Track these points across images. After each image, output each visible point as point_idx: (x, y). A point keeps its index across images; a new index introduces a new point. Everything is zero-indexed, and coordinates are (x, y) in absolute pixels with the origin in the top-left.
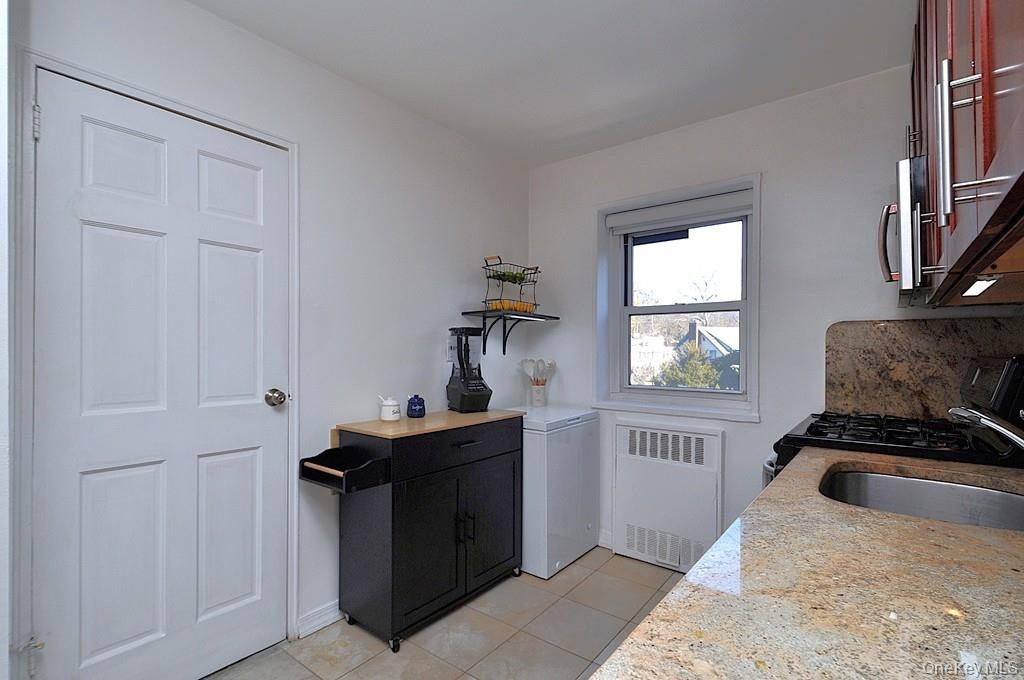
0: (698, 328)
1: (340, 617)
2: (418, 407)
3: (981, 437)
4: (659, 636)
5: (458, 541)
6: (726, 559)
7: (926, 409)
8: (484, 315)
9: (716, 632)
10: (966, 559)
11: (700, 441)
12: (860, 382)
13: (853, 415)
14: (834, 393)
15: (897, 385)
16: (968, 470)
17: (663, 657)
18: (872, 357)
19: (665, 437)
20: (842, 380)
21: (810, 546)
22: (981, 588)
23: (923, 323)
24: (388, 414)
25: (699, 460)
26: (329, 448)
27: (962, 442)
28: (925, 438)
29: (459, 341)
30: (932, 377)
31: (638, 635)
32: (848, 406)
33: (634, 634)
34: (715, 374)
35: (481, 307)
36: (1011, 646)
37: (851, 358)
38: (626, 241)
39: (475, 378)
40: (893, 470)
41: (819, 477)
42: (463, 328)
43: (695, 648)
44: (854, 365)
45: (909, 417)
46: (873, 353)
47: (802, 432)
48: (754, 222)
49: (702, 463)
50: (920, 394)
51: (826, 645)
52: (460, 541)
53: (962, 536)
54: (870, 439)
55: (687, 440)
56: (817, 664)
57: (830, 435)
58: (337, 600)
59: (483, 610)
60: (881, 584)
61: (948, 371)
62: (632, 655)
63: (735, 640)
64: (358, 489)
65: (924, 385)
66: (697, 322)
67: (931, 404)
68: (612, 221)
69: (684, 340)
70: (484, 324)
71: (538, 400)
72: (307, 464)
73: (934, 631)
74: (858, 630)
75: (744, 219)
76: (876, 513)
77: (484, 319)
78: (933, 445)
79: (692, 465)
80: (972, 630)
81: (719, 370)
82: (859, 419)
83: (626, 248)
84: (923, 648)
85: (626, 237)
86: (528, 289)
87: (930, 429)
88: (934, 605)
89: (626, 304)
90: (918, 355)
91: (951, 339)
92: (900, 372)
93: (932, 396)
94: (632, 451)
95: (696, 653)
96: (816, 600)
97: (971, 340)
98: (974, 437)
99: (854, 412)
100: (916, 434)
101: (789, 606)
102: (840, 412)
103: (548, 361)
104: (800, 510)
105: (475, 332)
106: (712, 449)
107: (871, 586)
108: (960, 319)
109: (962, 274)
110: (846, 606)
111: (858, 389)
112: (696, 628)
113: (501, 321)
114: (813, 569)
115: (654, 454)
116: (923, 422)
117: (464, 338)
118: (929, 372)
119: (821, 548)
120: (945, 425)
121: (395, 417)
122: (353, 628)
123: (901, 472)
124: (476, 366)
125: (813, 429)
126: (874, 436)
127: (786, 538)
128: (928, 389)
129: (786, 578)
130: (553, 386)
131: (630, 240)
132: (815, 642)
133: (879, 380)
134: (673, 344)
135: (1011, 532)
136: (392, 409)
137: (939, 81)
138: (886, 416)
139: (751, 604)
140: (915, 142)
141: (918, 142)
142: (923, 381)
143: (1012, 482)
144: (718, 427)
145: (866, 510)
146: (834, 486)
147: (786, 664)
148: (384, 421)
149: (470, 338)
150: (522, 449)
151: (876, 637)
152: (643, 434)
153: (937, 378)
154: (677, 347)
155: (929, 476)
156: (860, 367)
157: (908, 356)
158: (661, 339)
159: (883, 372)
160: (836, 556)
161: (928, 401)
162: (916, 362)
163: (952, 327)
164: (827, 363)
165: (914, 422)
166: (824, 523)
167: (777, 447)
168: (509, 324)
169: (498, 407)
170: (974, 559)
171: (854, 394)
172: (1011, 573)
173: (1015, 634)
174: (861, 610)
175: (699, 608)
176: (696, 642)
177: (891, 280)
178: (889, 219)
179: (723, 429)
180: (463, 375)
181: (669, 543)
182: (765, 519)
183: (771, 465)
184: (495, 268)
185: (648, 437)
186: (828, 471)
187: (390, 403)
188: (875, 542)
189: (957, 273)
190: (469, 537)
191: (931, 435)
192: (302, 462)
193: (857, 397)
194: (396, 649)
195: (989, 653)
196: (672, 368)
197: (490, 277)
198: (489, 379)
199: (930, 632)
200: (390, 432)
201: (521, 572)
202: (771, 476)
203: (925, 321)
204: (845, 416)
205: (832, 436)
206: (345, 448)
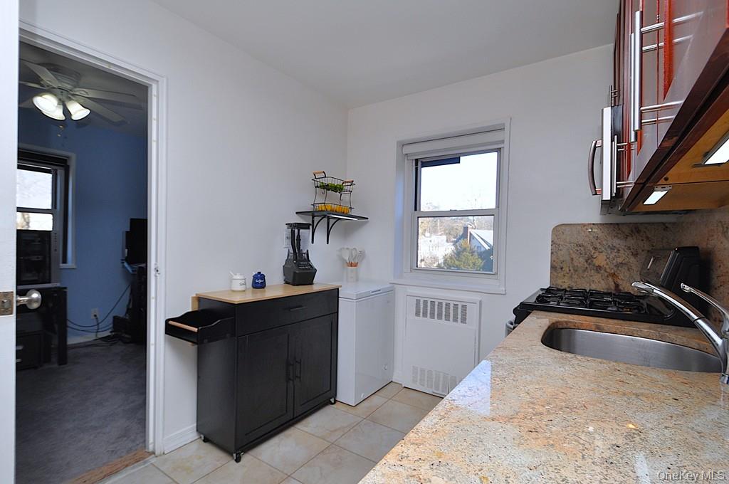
0: (469, 230)
1: (197, 437)
2: (260, 281)
3: (652, 305)
4: (407, 457)
5: (288, 379)
6: (469, 393)
7: (617, 286)
8: (313, 214)
9: (453, 453)
10: (641, 391)
11: (464, 307)
12: (574, 267)
13: (568, 289)
14: (555, 274)
15: (598, 268)
16: (644, 327)
17: (407, 476)
18: (582, 249)
19: (440, 304)
20: (561, 265)
21: (531, 383)
22: (651, 414)
23: (616, 227)
24: (237, 286)
25: (464, 320)
26: (190, 310)
27: (639, 308)
28: (616, 304)
29: (293, 233)
30: (621, 263)
31: (390, 458)
32: (565, 283)
33: (388, 456)
34: (480, 262)
35: (310, 208)
36: (673, 459)
37: (568, 249)
38: (417, 164)
39: (305, 260)
40: (593, 327)
41: (541, 332)
42: (296, 224)
43: (434, 467)
44: (570, 254)
45: (605, 291)
46: (583, 246)
47: (533, 300)
48: (505, 152)
49: (465, 322)
50: (613, 275)
51: (536, 461)
52: (290, 379)
53: (639, 375)
54: (579, 306)
55: (456, 306)
56: (528, 478)
57: (552, 303)
58: (195, 425)
59: (306, 429)
60: (580, 412)
61: (632, 259)
62: (383, 474)
63: (467, 459)
64: (209, 342)
65: (615, 269)
66: (469, 226)
67: (620, 282)
68: (408, 150)
69: (460, 239)
70: (313, 221)
71: (352, 277)
72: (171, 322)
73: (617, 449)
74: (562, 449)
75: (498, 150)
76: (579, 357)
77: (313, 218)
78: (620, 310)
79: (459, 324)
80: (645, 447)
81: (482, 259)
82: (572, 292)
83: (416, 169)
84: (609, 462)
85: (417, 161)
86: (346, 197)
87: (619, 298)
88: (618, 427)
89: (416, 210)
90: (612, 248)
91: (634, 237)
92: (600, 260)
93: (621, 276)
94: (417, 314)
95: (435, 471)
96: (531, 425)
97: (648, 238)
98: (648, 305)
99: (569, 287)
100: (610, 302)
101: (512, 430)
102: (559, 287)
103: (358, 250)
104: (526, 355)
105: (306, 226)
106: (472, 313)
107: (573, 413)
108: (641, 224)
109: (644, 184)
110: (554, 429)
111: (572, 271)
112: (438, 450)
113: (326, 219)
114: (532, 400)
115: (432, 316)
116: (614, 294)
117: (296, 231)
118: (619, 260)
119: (539, 384)
120: (629, 296)
121: (242, 288)
122: (207, 445)
123: (599, 329)
124: (305, 251)
125: (540, 298)
126: (582, 304)
127: (514, 376)
128: (618, 272)
129: (511, 407)
130: (362, 267)
131: (419, 164)
132: (527, 459)
133: (586, 265)
134: (452, 242)
135: (672, 371)
136: (240, 281)
137: (633, 31)
138: (590, 290)
139: (483, 429)
140: (615, 97)
141: (617, 97)
142: (616, 266)
143: (672, 336)
144: (477, 297)
145: (573, 355)
146: (553, 338)
147: (504, 479)
148: (233, 291)
149: (301, 231)
150: (338, 313)
151: (574, 454)
152: (425, 302)
153: (625, 264)
154: (455, 243)
155: (618, 331)
156: (574, 256)
157: (606, 249)
158: (444, 237)
159: (589, 260)
160: (549, 390)
161: (619, 281)
162: (611, 252)
163: (636, 229)
164: (552, 253)
165: (609, 294)
166: (543, 365)
167: (515, 311)
168: (332, 221)
169: (321, 282)
170: (648, 392)
171: (569, 275)
172: (671, 401)
173: (675, 449)
174: (565, 433)
175: (443, 433)
176: (436, 462)
177: (596, 194)
178: (596, 150)
179: (480, 299)
180: (296, 259)
181: (441, 379)
182: (501, 362)
183: (512, 324)
184: (321, 180)
185: (429, 304)
186: (549, 327)
187: (239, 278)
188: (578, 379)
189: (641, 184)
190: (297, 377)
191: (620, 303)
192: (167, 321)
193: (571, 277)
194: (238, 460)
195: (657, 465)
196: (451, 258)
197: (317, 187)
198: (314, 261)
199: (615, 449)
200: (237, 299)
201: (335, 401)
202: (509, 331)
203: (617, 224)
204: (563, 290)
205: (553, 304)
206: (202, 310)
